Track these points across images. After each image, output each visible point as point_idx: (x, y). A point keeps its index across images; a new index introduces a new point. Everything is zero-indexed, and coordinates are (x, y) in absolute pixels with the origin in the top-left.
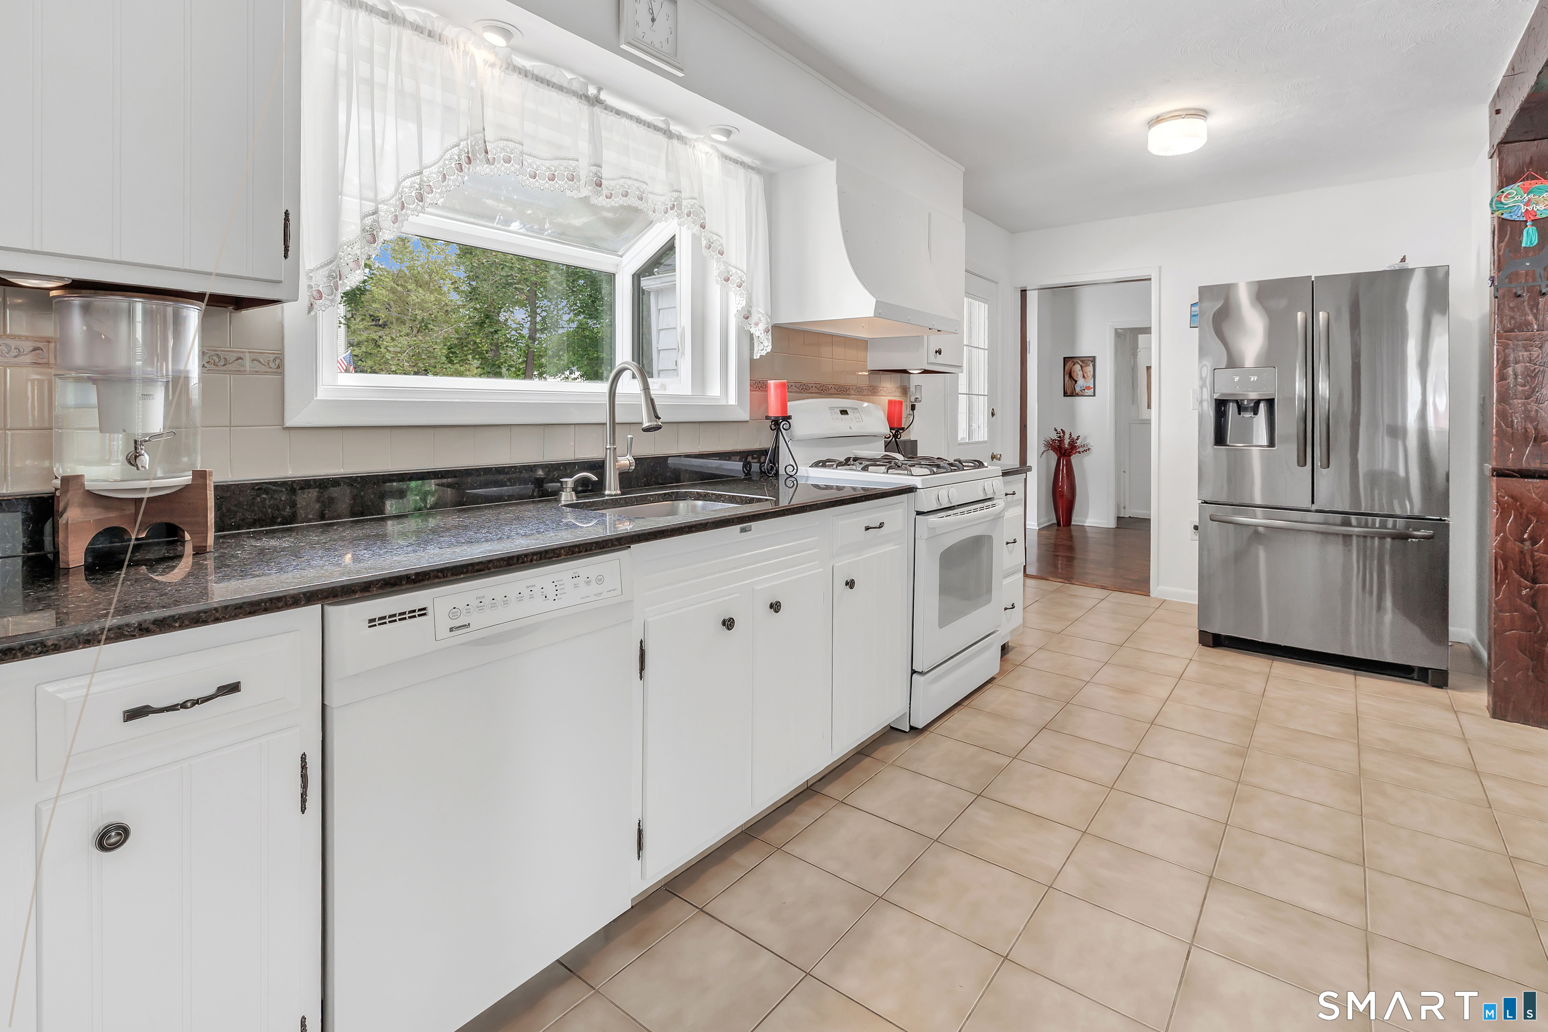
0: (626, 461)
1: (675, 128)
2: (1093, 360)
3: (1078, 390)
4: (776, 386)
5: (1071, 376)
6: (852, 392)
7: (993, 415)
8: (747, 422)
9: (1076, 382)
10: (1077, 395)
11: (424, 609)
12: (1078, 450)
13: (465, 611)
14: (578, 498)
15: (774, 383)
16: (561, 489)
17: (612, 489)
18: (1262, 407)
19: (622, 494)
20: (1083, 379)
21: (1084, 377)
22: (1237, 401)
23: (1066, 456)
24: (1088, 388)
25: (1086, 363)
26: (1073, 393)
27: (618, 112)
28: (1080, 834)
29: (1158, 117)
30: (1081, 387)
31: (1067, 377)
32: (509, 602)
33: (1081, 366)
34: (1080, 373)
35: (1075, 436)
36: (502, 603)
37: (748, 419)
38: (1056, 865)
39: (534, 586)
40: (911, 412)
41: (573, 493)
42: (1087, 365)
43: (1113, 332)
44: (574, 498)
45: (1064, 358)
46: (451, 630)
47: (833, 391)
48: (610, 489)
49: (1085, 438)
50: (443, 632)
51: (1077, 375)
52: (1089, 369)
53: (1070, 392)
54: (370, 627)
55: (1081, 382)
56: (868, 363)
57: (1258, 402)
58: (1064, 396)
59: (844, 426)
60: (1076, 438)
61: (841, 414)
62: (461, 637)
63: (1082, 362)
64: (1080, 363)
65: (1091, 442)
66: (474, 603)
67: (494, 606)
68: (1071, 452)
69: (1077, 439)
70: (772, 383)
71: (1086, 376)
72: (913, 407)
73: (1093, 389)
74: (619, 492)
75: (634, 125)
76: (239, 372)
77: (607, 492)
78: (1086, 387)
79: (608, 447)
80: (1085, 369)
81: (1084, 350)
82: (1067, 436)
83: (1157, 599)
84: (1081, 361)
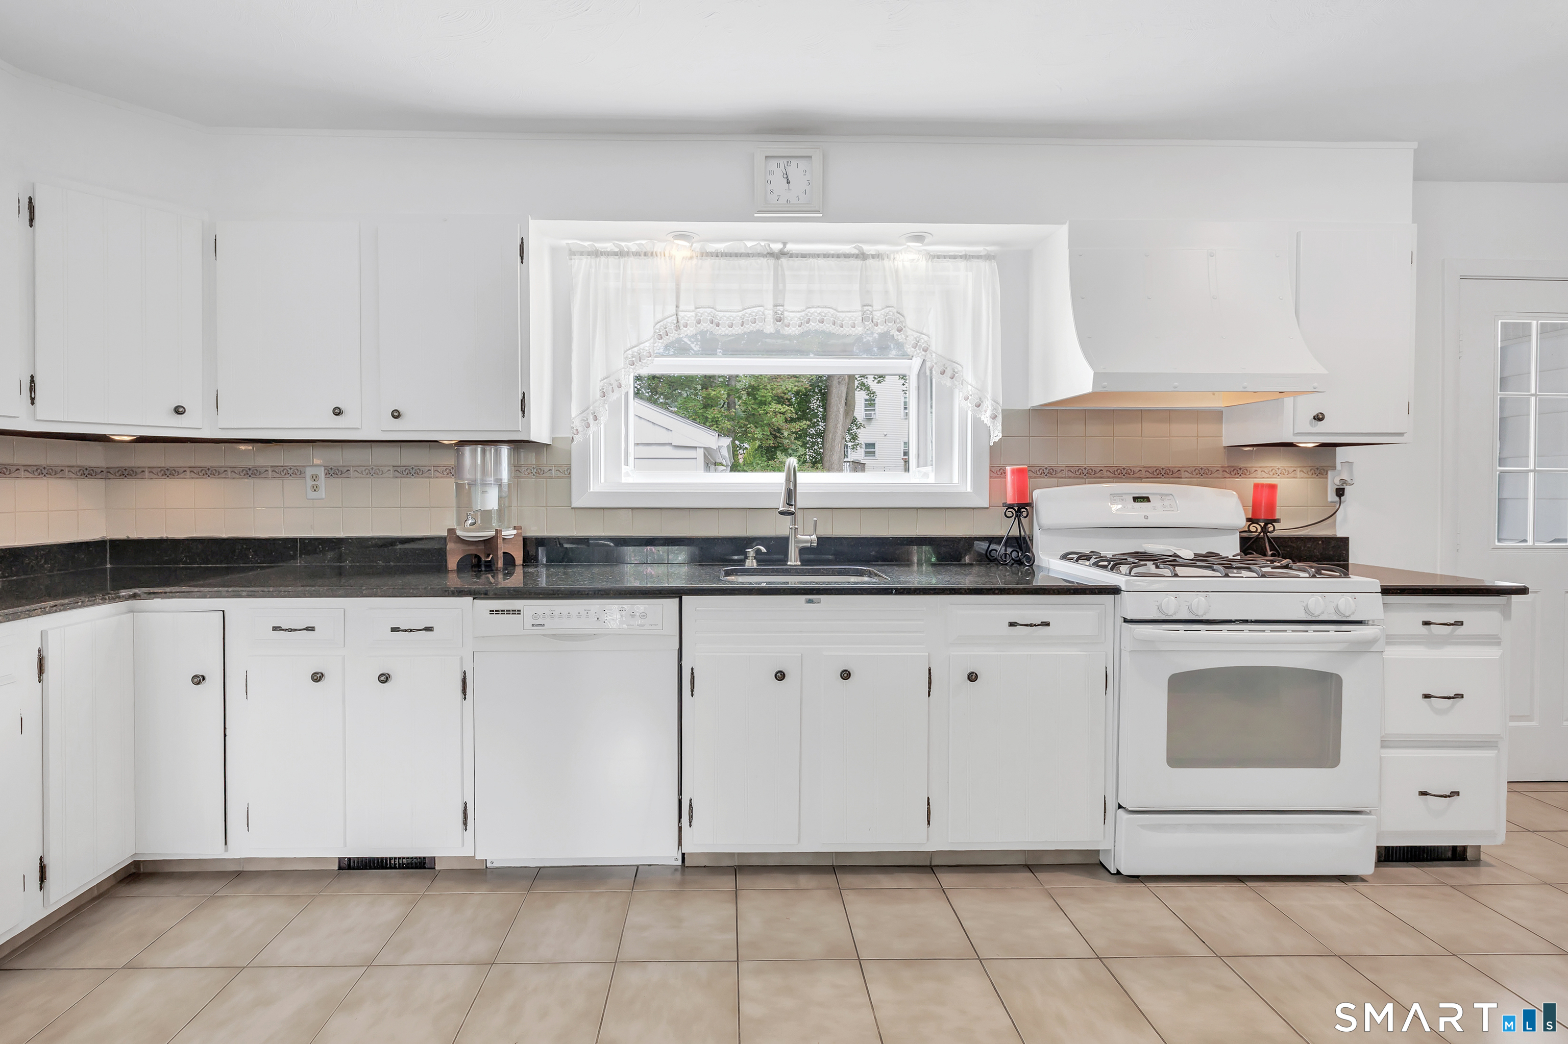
0: (808, 538)
1: (868, 249)
4: (1013, 471)
6: (1184, 474)
8: (987, 508)
11: (520, 611)
13: (542, 617)
14: (758, 565)
15: (1011, 468)
16: (746, 558)
17: (793, 560)
19: (802, 565)
27: (804, 256)
32: (571, 617)
36: (567, 617)
37: (987, 506)
39: (590, 610)
40: (1337, 499)
41: (754, 561)
44: (755, 564)
46: (533, 625)
47: (1143, 474)
48: (791, 561)
50: (528, 625)
54: (490, 614)
56: (1223, 438)
59: (1137, 514)
61: (1134, 501)
62: (538, 631)
66: (548, 613)
67: (560, 617)
70: (1009, 469)
72: (1340, 492)
74: (799, 563)
75: (821, 262)
76: (551, 478)
77: (789, 563)
79: (791, 527)
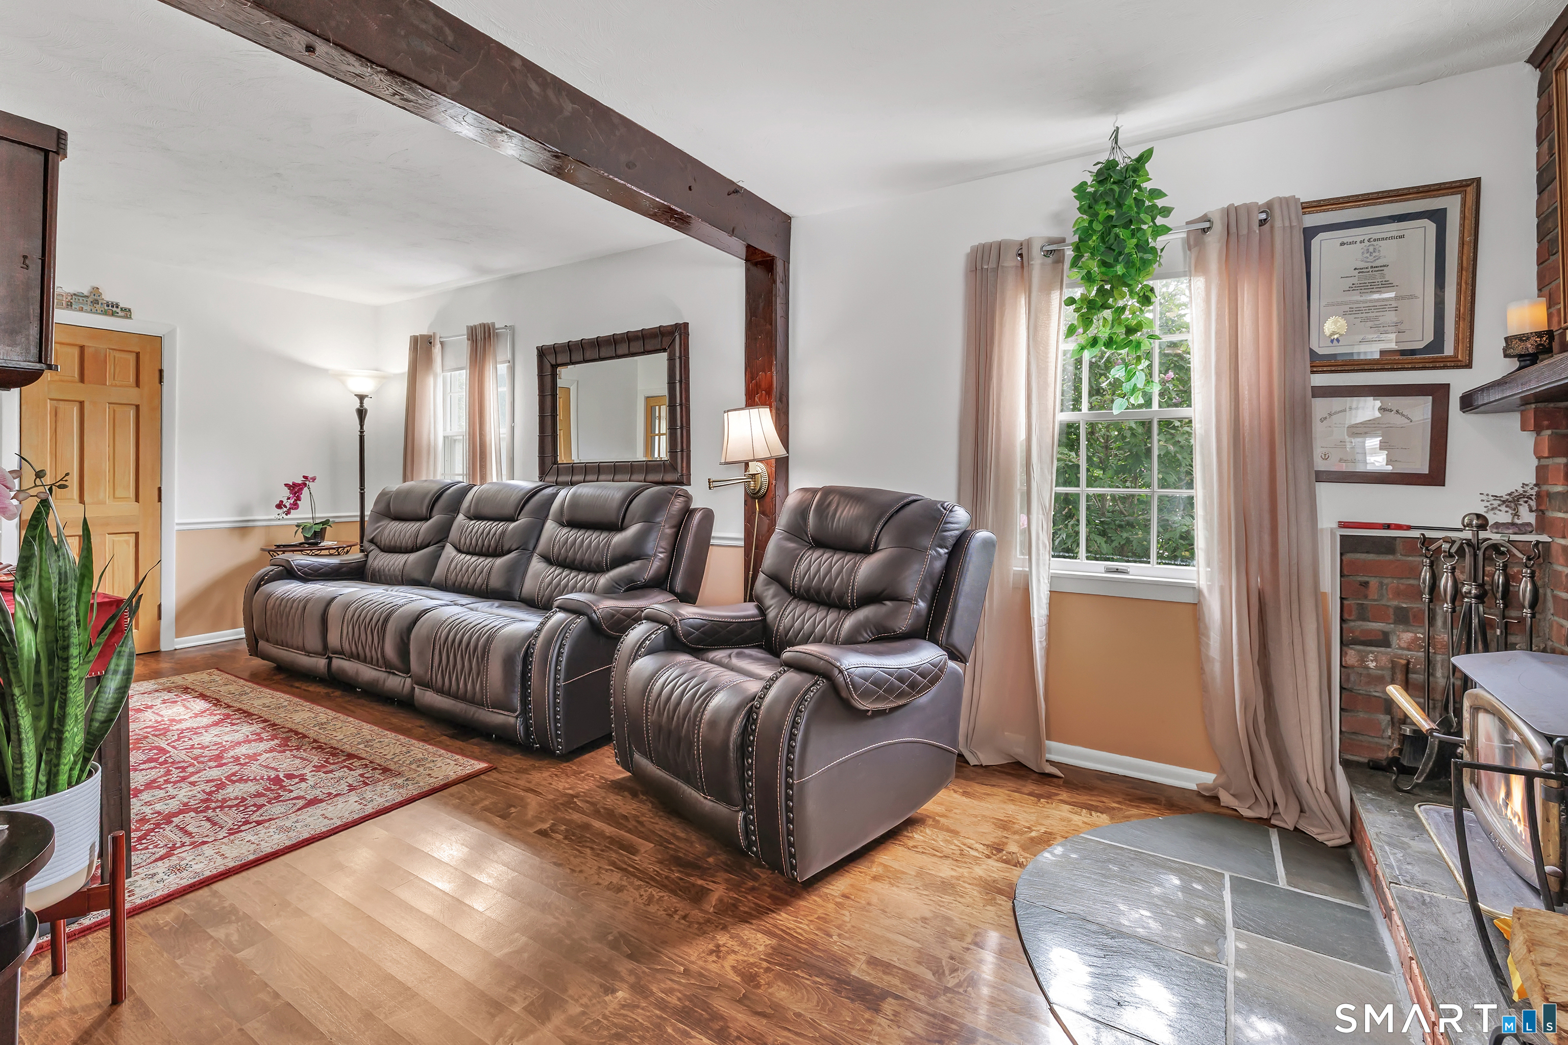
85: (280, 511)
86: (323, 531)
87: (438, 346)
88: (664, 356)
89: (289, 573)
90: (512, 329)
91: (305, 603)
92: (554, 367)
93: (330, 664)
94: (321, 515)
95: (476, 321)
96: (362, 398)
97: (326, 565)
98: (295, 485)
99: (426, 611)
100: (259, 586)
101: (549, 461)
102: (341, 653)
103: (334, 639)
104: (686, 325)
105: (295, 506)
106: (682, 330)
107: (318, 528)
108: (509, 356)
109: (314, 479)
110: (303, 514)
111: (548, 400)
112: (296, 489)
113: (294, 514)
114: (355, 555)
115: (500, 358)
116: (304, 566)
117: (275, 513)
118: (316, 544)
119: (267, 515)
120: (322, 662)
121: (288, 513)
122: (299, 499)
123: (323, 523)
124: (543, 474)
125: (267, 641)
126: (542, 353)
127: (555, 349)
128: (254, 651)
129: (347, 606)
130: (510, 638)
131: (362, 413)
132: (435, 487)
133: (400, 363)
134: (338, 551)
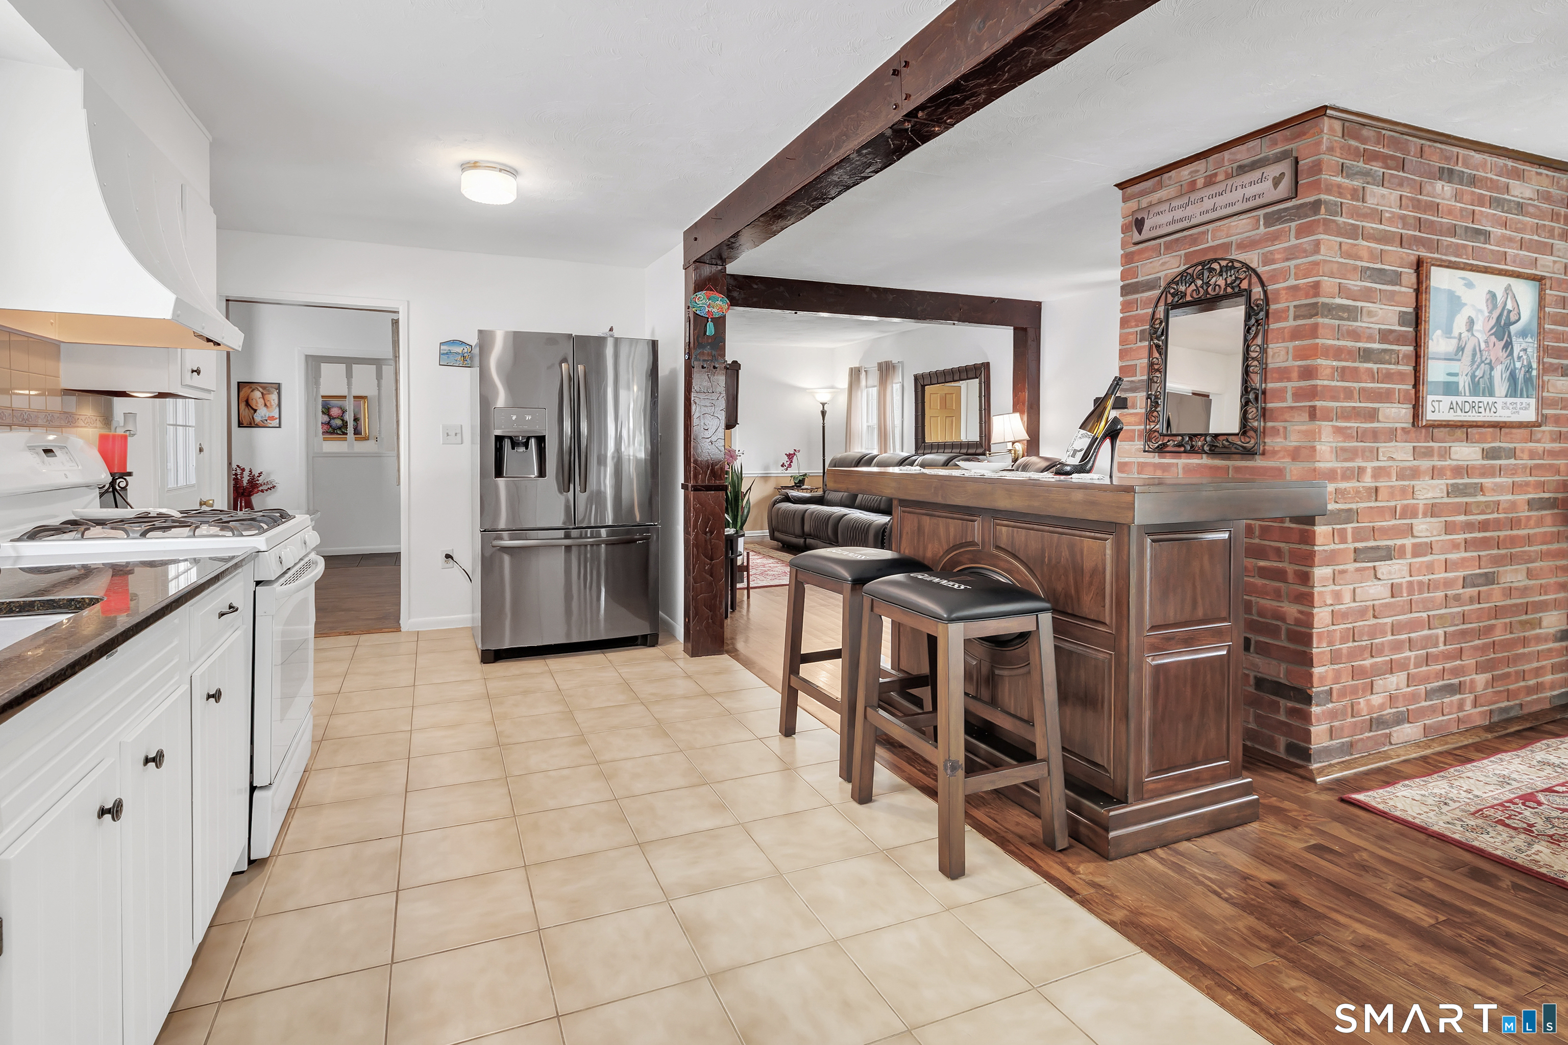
2: (278, 387)
3: (258, 418)
5: (248, 404)
7: (201, 450)
9: (255, 411)
10: (257, 426)
12: (260, 489)
18: (533, 442)
20: (265, 409)
21: (266, 405)
22: (511, 438)
23: (245, 496)
24: (272, 418)
25: (269, 391)
26: (251, 424)
28: (522, 871)
29: (476, 162)
30: (262, 417)
31: (243, 405)
33: (262, 393)
34: (261, 401)
35: (256, 473)
38: (527, 908)
42: (270, 393)
43: (303, 358)
45: (239, 383)
49: (269, 474)
51: (257, 403)
52: (274, 397)
53: (247, 422)
55: (262, 413)
57: (528, 438)
58: (239, 427)
60: (257, 475)
63: (264, 388)
64: (260, 389)
65: (275, 478)
68: (251, 492)
69: (259, 477)
71: (268, 404)
73: (278, 420)
78: (269, 417)
80: (267, 397)
81: (265, 375)
82: (246, 473)
83: (409, 633)
84: (261, 387)
85: (783, 468)
86: (804, 479)
87: (863, 373)
88: (977, 380)
89: (787, 499)
90: (902, 363)
91: (795, 512)
92: (923, 387)
93: (805, 541)
94: (803, 472)
95: (882, 359)
96: (823, 404)
97: (805, 497)
98: (790, 454)
99: (846, 515)
100: (774, 504)
101: (920, 441)
102: (809, 535)
103: (807, 528)
104: (988, 364)
105: (790, 466)
106: (987, 366)
107: (801, 478)
108: (900, 380)
109: (799, 451)
110: (794, 471)
111: (920, 405)
112: (790, 456)
113: (790, 470)
114: (820, 493)
115: (896, 381)
116: (796, 496)
117: (781, 470)
118: (800, 486)
119: (777, 471)
120: (802, 540)
121: (787, 470)
122: (792, 462)
123: (804, 475)
124: (917, 449)
125: (778, 531)
126: (916, 378)
127: (923, 376)
128: (773, 537)
129: (813, 512)
130: (878, 525)
131: (823, 413)
132: (859, 455)
133: (843, 382)
134: (811, 490)
